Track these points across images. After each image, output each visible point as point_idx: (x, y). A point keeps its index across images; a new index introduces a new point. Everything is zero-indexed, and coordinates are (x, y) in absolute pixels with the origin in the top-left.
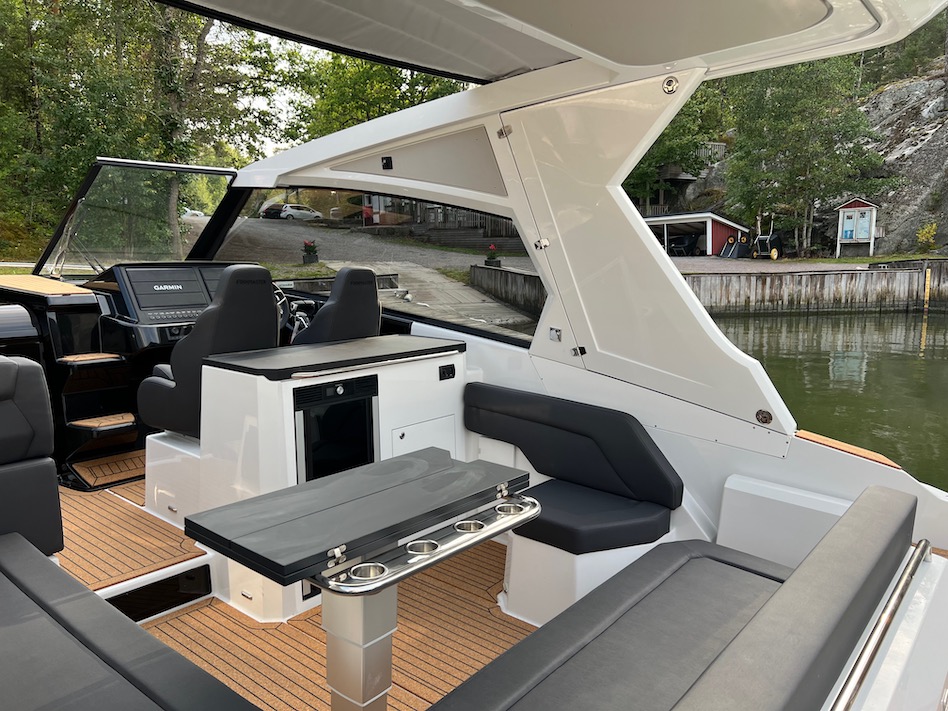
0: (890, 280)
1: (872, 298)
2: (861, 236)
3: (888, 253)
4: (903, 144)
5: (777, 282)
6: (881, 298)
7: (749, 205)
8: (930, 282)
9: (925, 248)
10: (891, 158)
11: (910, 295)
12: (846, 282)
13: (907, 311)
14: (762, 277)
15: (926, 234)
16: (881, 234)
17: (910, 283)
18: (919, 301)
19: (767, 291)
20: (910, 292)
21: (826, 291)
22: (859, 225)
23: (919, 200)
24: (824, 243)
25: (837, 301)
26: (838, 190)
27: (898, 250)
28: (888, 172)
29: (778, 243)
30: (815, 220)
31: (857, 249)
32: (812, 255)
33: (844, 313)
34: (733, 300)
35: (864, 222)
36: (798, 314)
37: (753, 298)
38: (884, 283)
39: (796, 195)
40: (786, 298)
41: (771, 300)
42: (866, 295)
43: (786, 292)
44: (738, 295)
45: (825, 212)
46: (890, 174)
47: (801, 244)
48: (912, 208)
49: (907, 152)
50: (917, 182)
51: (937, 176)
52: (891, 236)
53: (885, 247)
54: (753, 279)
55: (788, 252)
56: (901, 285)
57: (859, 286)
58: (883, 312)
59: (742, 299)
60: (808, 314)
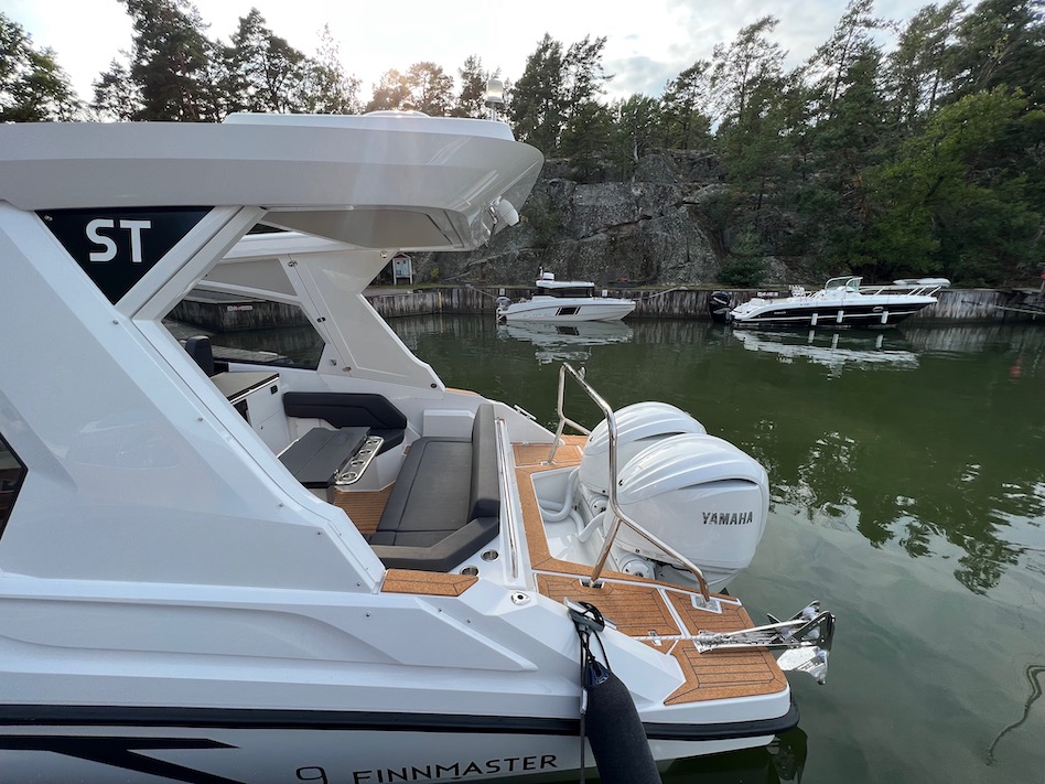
2: (405, 274)
3: (419, 283)
6: (421, 308)
8: (441, 298)
9: (435, 281)
11: (433, 306)
12: (404, 299)
13: (433, 314)
16: (415, 272)
17: (433, 299)
20: (433, 303)
21: (395, 305)
22: (404, 268)
23: (429, 256)
27: (424, 281)
32: (382, 283)
33: (406, 316)
35: (406, 266)
38: (421, 300)
42: (414, 307)
48: (427, 260)
52: (419, 274)
53: (417, 280)
57: (411, 302)
58: (423, 315)
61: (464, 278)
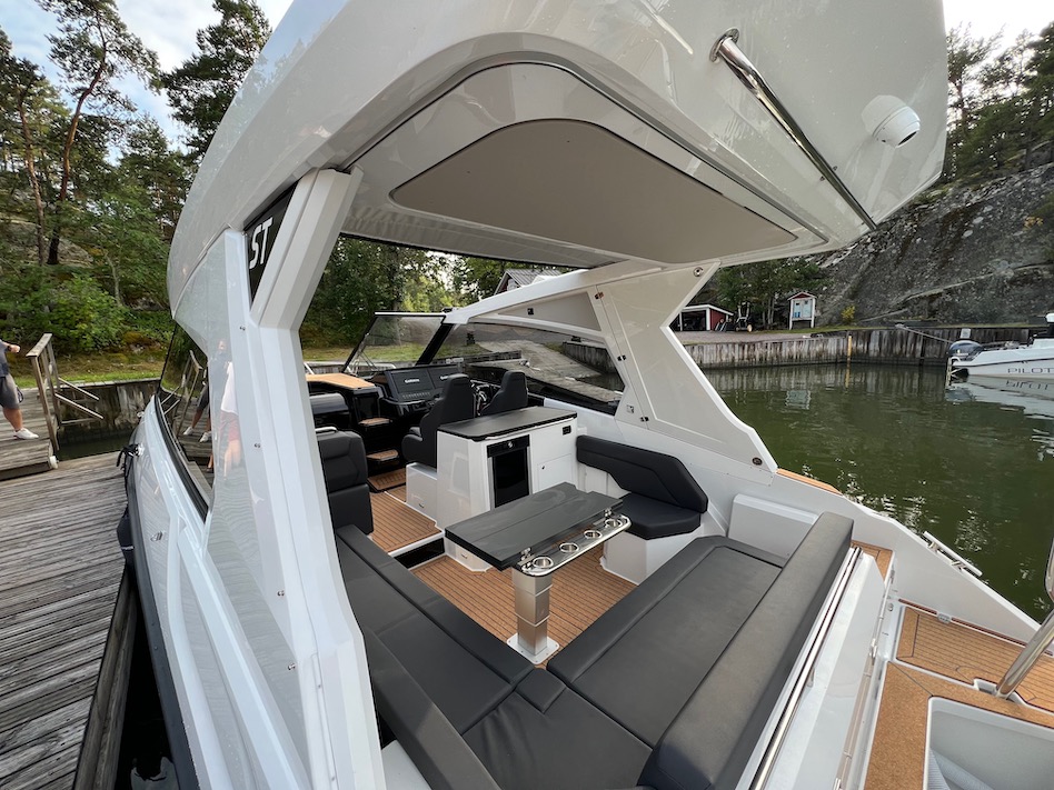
0: (825, 343)
1: (813, 355)
2: (805, 316)
3: (824, 326)
4: (832, 257)
5: (752, 347)
6: (819, 355)
7: (732, 299)
8: (851, 344)
9: (848, 322)
10: (824, 266)
11: (838, 353)
12: (796, 344)
13: (836, 363)
14: (742, 345)
15: (849, 312)
16: (819, 314)
17: (838, 345)
18: (844, 356)
19: (746, 353)
20: (838, 350)
21: (783, 352)
22: (804, 308)
23: (843, 293)
24: (781, 320)
25: (791, 358)
26: (790, 288)
27: (830, 323)
28: (824, 275)
29: (753, 322)
30: (776, 306)
31: (802, 324)
32: (774, 328)
33: (796, 365)
34: (724, 359)
35: (807, 307)
36: (765, 366)
37: (736, 358)
38: (821, 346)
39: (763, 292)
40: (758, 357)
41: (748, 359)
42: (809, 353)
43: (757, 353)
44: (727, 356)
45: (782, 301)
46: (824, 276)
47: (767, 321)
48: (839, 297)
49: (835, 262)
50: (842, 281)
51: (855, 276)
52: (825, 315)
53: (821, 322)
54: (737, 346)
55: (759, 326)
56: (832, 346)
57: (805, 348)
58: (820, 363)
59: (730, 358)
60: (772, 367)
61: (897, 317)
